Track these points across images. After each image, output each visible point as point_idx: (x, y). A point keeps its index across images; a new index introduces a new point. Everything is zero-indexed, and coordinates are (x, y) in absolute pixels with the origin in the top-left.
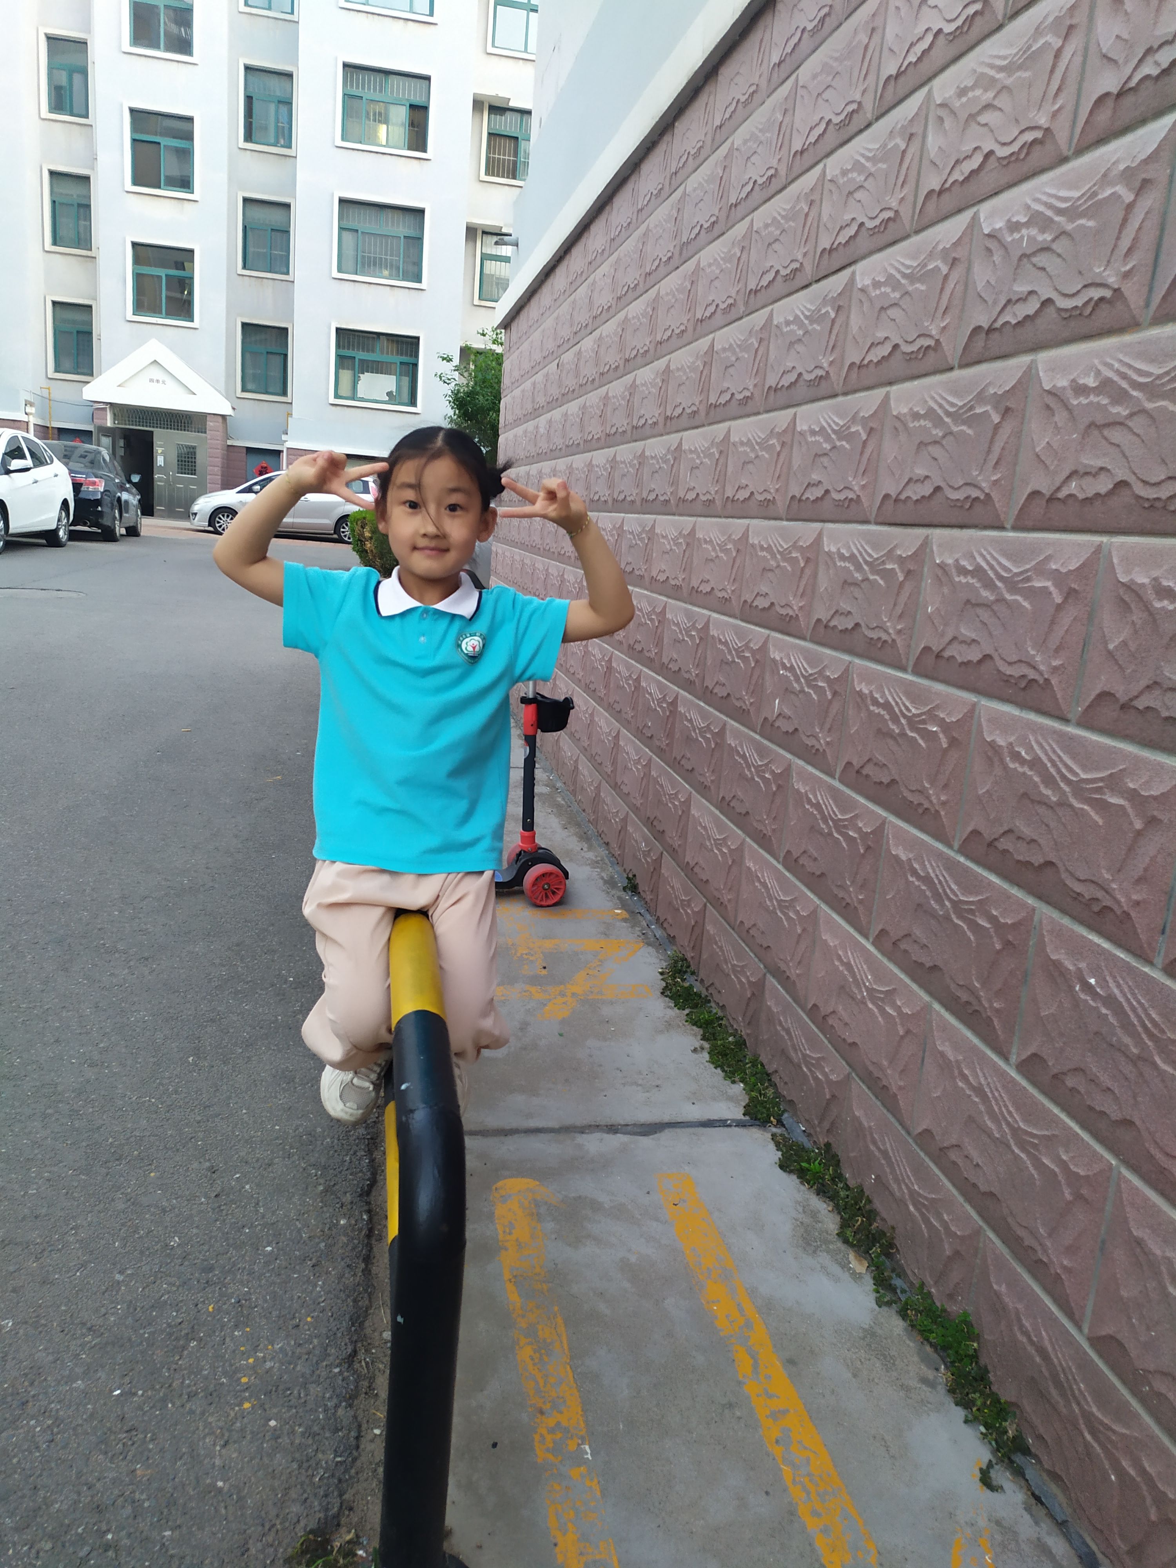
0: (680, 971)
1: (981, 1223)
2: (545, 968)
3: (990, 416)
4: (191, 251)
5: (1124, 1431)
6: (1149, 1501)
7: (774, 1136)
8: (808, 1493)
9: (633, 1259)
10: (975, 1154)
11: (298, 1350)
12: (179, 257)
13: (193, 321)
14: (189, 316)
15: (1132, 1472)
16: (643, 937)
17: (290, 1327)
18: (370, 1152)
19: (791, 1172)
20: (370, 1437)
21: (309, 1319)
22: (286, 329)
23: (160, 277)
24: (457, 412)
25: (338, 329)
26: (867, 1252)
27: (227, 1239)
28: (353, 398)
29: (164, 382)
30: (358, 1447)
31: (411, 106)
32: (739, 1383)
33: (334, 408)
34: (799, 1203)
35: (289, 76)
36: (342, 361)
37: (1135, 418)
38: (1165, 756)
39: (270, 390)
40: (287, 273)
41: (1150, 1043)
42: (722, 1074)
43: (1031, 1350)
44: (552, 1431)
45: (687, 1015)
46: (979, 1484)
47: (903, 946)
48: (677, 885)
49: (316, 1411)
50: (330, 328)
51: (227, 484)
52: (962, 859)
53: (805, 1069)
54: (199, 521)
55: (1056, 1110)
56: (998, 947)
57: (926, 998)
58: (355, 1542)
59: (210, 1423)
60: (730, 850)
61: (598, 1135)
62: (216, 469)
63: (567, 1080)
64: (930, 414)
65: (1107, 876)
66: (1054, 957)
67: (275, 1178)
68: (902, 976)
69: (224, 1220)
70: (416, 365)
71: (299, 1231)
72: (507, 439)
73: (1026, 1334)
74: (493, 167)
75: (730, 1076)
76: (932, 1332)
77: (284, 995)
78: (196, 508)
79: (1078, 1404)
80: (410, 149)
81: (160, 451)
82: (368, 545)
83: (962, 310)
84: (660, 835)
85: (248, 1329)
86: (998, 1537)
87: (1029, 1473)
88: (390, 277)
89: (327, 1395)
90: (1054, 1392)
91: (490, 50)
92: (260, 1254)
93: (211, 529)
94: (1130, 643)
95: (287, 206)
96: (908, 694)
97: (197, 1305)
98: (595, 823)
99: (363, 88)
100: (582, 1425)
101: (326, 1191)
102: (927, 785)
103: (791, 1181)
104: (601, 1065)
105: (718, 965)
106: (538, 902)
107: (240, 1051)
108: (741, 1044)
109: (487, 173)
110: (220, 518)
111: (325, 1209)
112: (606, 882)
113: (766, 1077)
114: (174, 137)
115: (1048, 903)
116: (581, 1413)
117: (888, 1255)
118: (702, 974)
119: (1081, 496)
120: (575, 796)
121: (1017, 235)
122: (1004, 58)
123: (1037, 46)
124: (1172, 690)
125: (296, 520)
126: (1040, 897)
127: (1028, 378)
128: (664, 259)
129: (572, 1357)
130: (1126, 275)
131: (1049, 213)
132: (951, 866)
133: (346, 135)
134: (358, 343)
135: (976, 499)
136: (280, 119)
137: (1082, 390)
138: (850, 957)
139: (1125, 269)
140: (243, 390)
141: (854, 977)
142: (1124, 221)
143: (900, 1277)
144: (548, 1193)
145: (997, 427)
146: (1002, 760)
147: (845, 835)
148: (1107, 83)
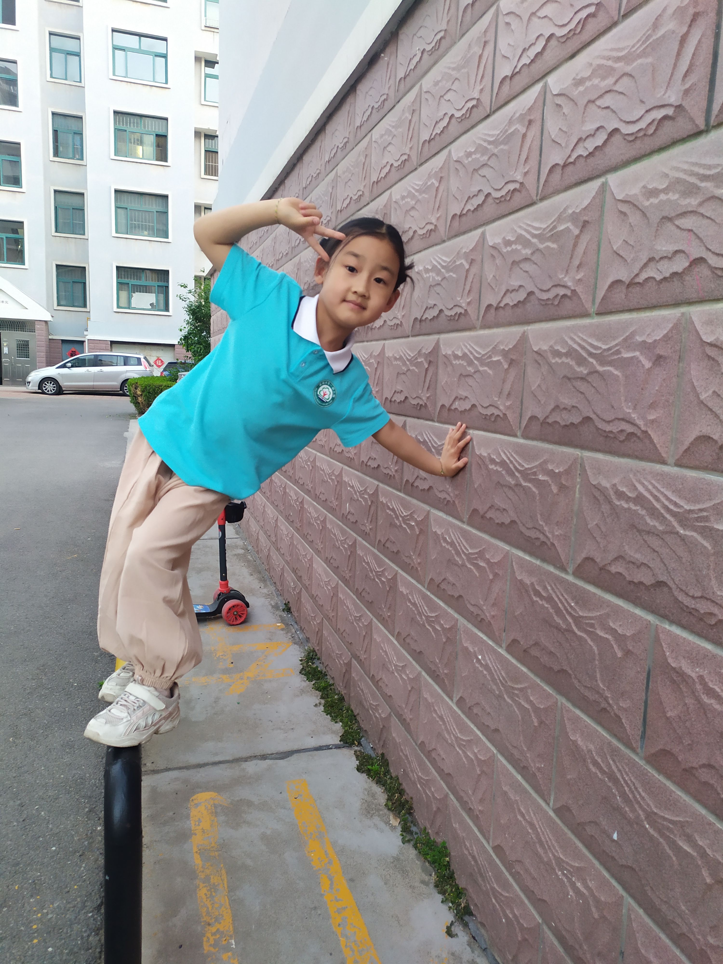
0: (312, 658)
1: (448, 791)
2: (232, 663)
3: (423, 364)
4: (22, 223)
5: (507, 895)
6: (517, 929)
7: (355, 752)
8: (353, 951)
9: (269, 832)
10: (442, 753)
11: (68, 906)
12: (15, 226)
13: (24, 265)
14: (22, 261)
15: (511, 916)
16: (292, 639)
17: (64, 893)
19: (362, 772)
21: (76, 887)
22: (85, 268)
23: (2, 239)
24: (191, 317)
25: (118, 268)
26: (399, 813)
27: (29, 846)
28: (129, 308)
29: (7, 302)
31: (157, 135)
32: (322, 895)
33: (117, 314)
34: (366, 789)
35: (81, 118)
36: (121, 285)
37: (476, 374)
38: (499, 542)
39: (76, 304)
40: (84, 234)
41: (502, 689)
42: (330, 718)
43: (470, 858)
44: (214, 934)
45: (314, 684)
46: (446, 935)
47: (407, 641)
48: (309, 608)
49: (76, 940)
50: (112, 267)
51: (50, 364)
52: (429, 593)
53: (371, 712)
54: (32, 386)
55: (472, 726)
56: (444, 640)
57: (419, 669)
59: (13, 953)
60: (332, 588)
61: (255, 762)
62: (42, 354)
63: (240, 731)
64: (401, 358)
65: (482, 603)
66: (465, 645)
67: (59, 807)
68: (409, 657)
69: (28, 834)
70: (167, 287)
71: (73, 836)
73: (467, 849)
74: (207, 171)
75: (334, 719)
76: (428, 854)
77: (70, 694)
78: (29, 379)
79: (489, 884)
80: (157, 160)
81: (5, 345)
82: (140, 399)
83: (410, 308)
84: (300, 578)
85: (38, 897)
86: (452, 962)
87: (471, 925)
88: (149, 235)
89: (83, 930)
90: (480, 879)
91: (203, 102)
92: (48, 852)
93: (40, 391)
94: (482, 485)
95: (82, 194)
96: (402, 505)
97: (8, 886)
98: (268, 570)
99: (127, 125)
100: (231, 928)
101: (90, 811)
102: (412, 554)
103: (363, 778)
104: (260, 720)
105: (329, 654)
106: (231, 622)
107: (42, 731)
108: (342, 699)
109: (206, 173)
110: (46, 384)
111: (89, 822)
112: (273, 607)
113: (353, 717)
114: (9, 155)
115: (463, 616)
116: (231, 922)
117: (410, 814)
118: (323, 659)
119: (460, 409)
120: (258, 554)
121: (428, 275)
122: (418, 185)
123: (429, 183)
124: (498, 509)
125: (95, 383)
126: (459, 613)
127: (437, 347)
128: (285, 254)
129: (229, 892)
130: (469, 303)
131: (439, 267)
132: (425, 597)
133: (117, 152)
134: (131, 275)
135: (421, 405)
136: (76, 143)
137: (456, 357)
138: (386, 647)
139: (468, 300)
140: (58, 305)
141: (388, 658)
142: (466, 277)
143: (415, 825)
144: (222, 799)
145: (427, 370)
146: (440, 541)
147: (380, 580)
148: (456, 209)
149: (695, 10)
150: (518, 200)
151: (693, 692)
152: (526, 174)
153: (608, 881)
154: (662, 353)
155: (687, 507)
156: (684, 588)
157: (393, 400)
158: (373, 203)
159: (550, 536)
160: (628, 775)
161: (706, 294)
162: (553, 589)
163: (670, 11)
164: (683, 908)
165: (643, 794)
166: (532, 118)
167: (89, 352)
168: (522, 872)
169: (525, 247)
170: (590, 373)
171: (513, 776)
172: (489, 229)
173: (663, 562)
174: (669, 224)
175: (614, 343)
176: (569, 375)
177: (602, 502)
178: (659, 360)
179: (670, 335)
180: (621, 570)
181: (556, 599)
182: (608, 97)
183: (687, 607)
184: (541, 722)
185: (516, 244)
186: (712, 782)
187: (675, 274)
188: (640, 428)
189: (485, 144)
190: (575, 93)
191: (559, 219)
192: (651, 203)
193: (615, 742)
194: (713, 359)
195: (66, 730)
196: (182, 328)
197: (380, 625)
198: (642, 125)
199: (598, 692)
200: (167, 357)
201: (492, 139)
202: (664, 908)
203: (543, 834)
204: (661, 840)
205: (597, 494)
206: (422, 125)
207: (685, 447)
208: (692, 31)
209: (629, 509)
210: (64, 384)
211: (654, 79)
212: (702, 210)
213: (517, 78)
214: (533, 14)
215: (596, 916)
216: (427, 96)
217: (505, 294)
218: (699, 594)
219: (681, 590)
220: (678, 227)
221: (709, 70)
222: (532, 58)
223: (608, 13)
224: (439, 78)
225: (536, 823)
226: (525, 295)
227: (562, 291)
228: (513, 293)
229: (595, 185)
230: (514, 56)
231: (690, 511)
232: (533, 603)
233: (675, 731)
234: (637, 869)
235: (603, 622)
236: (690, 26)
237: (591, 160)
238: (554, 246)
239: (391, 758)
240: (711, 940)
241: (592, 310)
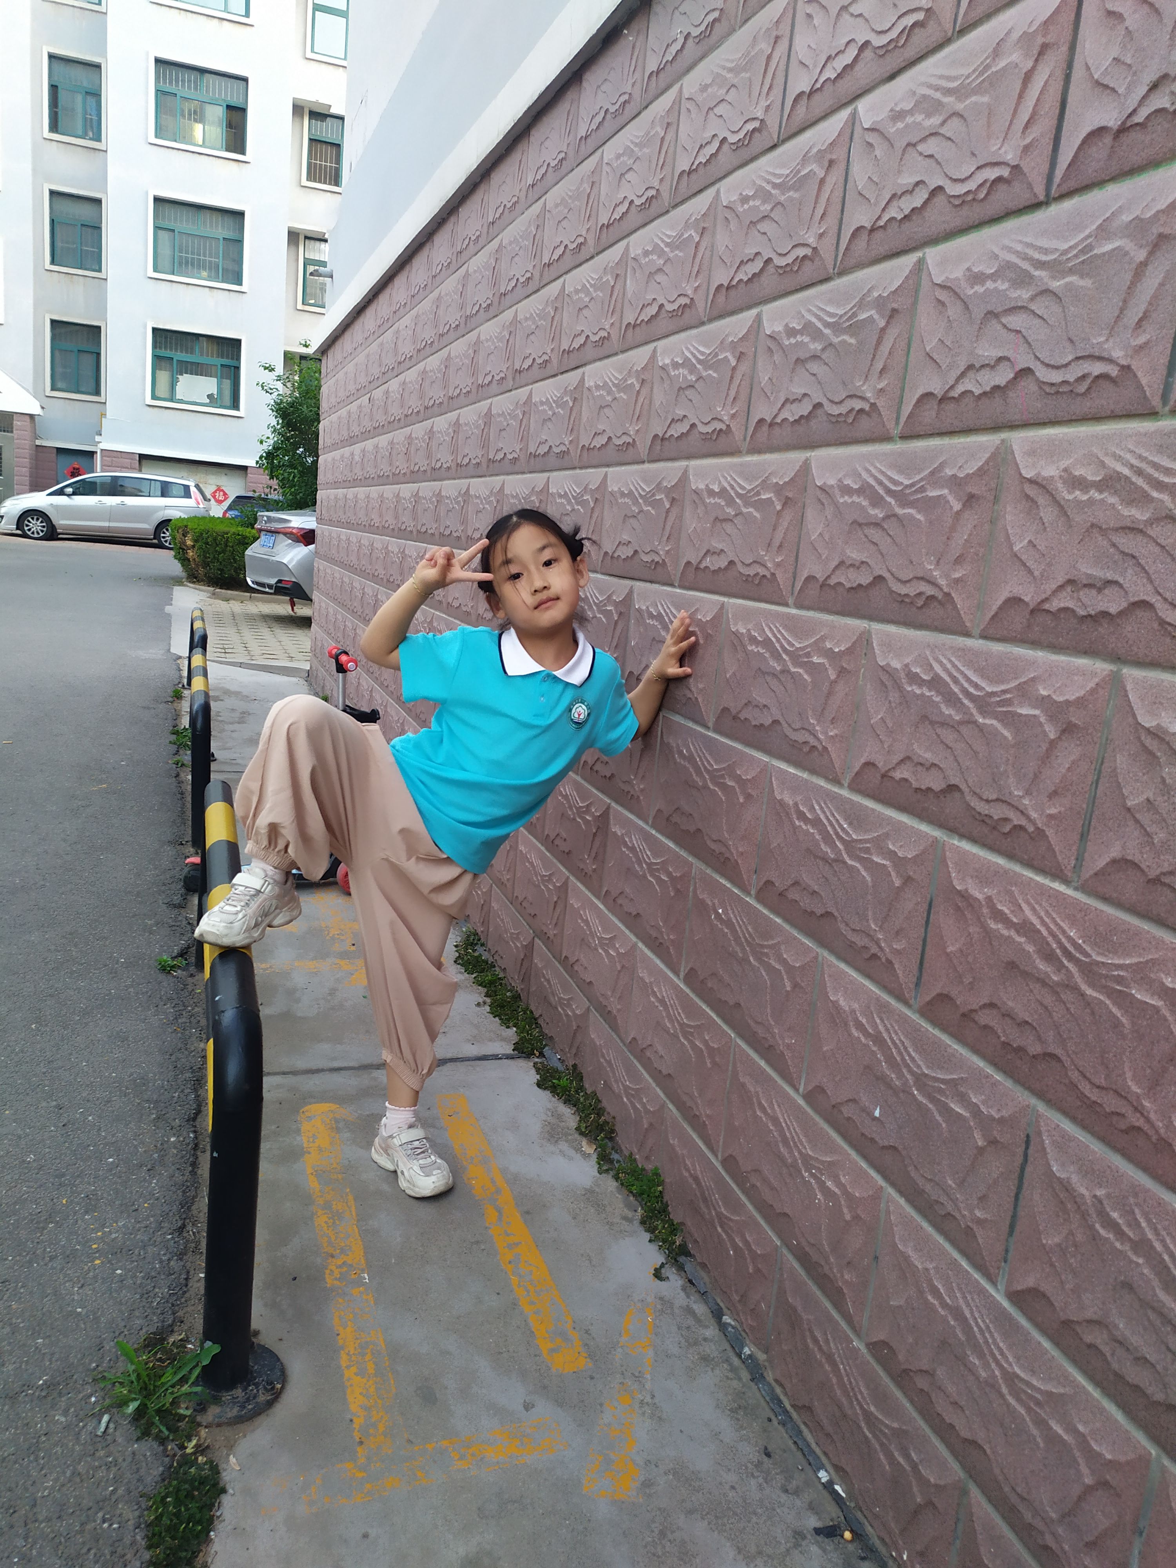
0: (472, 943)
1: (665, 1099)
2: (353, 945)
3: (663, 503)
5: (737, 1218)
6: (749, 1260)
7: (535, 1064)
8: (528, 1291)
10: (660, 1049)
11: (138, 1225)
15: (741, 1245)
17: (131, 1211)
18: (195, 1090)
19: (545, 1089)
20: (196, 1279)
21: (146, 1205)
22: (99, 328)
24: (281, 421)
25: (154, 330)
26: (595, 1138)
27: (75, 1155)
28: (171, 400)
30: (186, 1285)
31: (228, 107)
32: (486, 1228)
33: (151, 409)
34: (548, 1110)
35: (98, 67)
36: (158, 360)
37: (738, 517)
38: (756, 751)
39: (83, 389)
40: (100, 271)
41: (748, 949)
42: (499, 1022)
43: (690, 1180)
44: (340, 1267)
45: (475, 978)
46: (653, 1277)
47: (619, 901)
49: (153, 1263)
50: (146, 328)
51: (36, 486)
52: (654, 832)
53: (560, 1009)
54: (6, 524)
55: (704, 1006)
56: (672, 894)
57: (634, 938)
58: (185, 1341)
59: (69, 1274)
62: (24, 469)
63: (367, 1031)
64: (630, 494)
65: (727, 836)
66: (701, 897)
67: (113, 1111)
68: (620, 925)
69: (72, 1142)
70: (237, 368)
71: (136, 1147)
72: (325, 461)
73: (688, 1170)
74: (314, 174)
75: (506, 1023)
76: (633, 1186)
78: (2, 511)
79: (715, 1208)
80: (227, 150)
82: (190, 553)
83: (648, 419)
85: (96, 1214)
86: (659, 1307)
87: (688, 1267)
88: (209, 279)
89: (162, 1253)
90: (702, 1205)
91: (309, 55)
92: (103, 1164)
93: (19, 532)
94: (737, 674)
95: (98, 202)
97: (52, 1200)
99: (177, 85)
100: (363, 1261)
101: (158, 1118)
102: (632, 777)
103: (545, 1096)
105: (500, 936)
107: (78, 1018)
108: (517, 997)
109: (309, 178)
110: (29, 521)
111: (157, 1131)
113: (533, 1021)
115: (699, 859)
116: (362, 1254)
117: (611, 1139)
118: (490, 944)
119: (712, 568)
121: (677, 372)
122: (669, 236)
123: (686, 236)
124: (757, 706)
125: (113, 524)
126: (696, 855)
127: (684, 478)
128: (453, 326)
129: (358, 1221)
130: (733, 416)
131: (694, 361)
132: (647, 837)
133: (160, 132)
134: (176, 344)
135: (657, 563)
136: (89, 111)
137: (711, 493)
138: (588, 914)
139: (733, 412)
140: (53, 389)
141: (590, 930)
142: (732, 377)
143: (616, 1152)
144: (346, 1112)
145: (668, 511)
146: (673, 756)
147: (583, 819)
148: (722, 277)
149: (1043, 40)
150: (809, 271)
151: (979, 919)
152: (821, 235)
153: (866, 1173)
154: (974, 492)
155: (989, 689)
156: (978, 791)
157: (616, 555)
158: (600, 256)
159: (821, 737)
160: (897, 1034)
161: (1031, 416)
162: (821, 808)
163: (1015, 35)
164: (950, 1182)
165: (913, 1054)
166: (834, 157)
167: (102, 471)
168: (758, 1184)
169: (814, 339)
170: (887, 517)
171: (754, 1062)
172: (767, 310)
173: (956, 760)
174: (994, 322)
175: (918, 477)
176: (861, 521)
177: (890, 688)
178: (970, 500)
179: (986, 468)
180: (906, 775)
181: (825, 821)
182: (932, 141)
183: (980, 813)
184: (796, 986)
185: (802, 335)
186: (991, 1024)
187: (997, 388)
188: (941, 589)
189: (768, 187)
190: (891, 130)
191: (861, 305)
192: (976, 292)
193: (885, 997)
194: (1032, 500)
195: (114, 1017)
196: (264, 438)
197: (579, 884)
198: (972, 185)
199: (868, 935)
200: (234, 488)
201: (778, 181)
202: (928, 1188)
203: (789, 1129)
204: (930, 1106)
205: (885, 678)
206: (679, 149)
207: (992, 613)
208: (1039, 68)
209: (923, 695)
210: (60, 522)
211: (989, 125)
212: (1033, 307)
213: (817, 97)
214: (844, 8)
215: (848, 1217)
216: (690, 105)
217: (783, 405)
218: (994, 797)
219: (975, 793)
220: (1005, 326)
221: (1055, 122)
222: (839, 71)
223: (940, 24)
224: (709, 81)
225: (780, 1116)
226: (810, 408)
227: (858, 405)
228: (795, 405)
229: (908, 261)
230: (815, 66)
231: (993, 694)
232: (795, 828)
233: (955, 970)
234: (900, 1148)
235: (879, 844)
236: (1037, 60)
237: (907, 225)
238: (852, 341)
239: (587, 1069)
240: (978, 1213)
241: (896, 432)
